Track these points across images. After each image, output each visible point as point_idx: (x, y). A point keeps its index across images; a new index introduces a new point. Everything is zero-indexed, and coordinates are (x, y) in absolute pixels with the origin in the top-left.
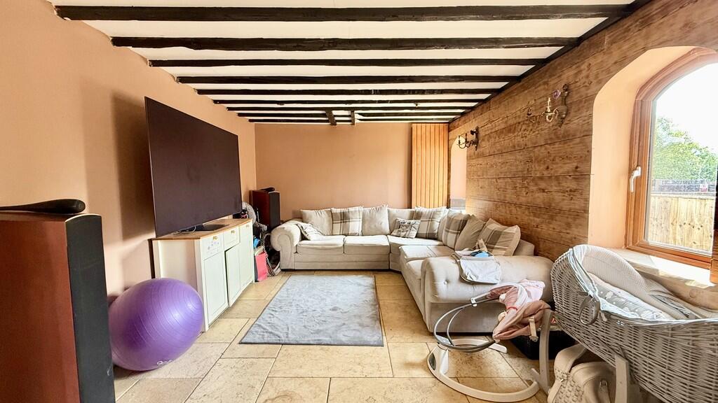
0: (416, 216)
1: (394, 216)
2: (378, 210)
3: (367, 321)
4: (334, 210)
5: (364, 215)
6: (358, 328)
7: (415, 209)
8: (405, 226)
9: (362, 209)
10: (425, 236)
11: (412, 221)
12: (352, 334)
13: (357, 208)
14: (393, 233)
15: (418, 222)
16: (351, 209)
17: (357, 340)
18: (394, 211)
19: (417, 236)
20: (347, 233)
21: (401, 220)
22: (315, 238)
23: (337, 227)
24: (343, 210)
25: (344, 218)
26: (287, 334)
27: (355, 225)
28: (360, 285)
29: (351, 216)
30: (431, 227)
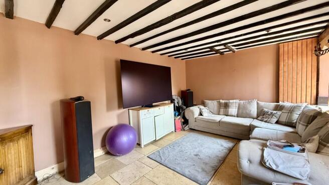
0: (280, 108)
1: (262, 107)
2: (249, 103)
3: (208, 168)
4: (221, 101)
5: (239, 105)
6: (200, 170)
7: (281, 103)
8: (269, 114)
9: (238, 101)
10: (284, 123)
11: (274, 112)
12: (193, 172)
13: (235, 101)
14: (259, 118)
15: (279, 113)
16: (231, 101)
17: (193, 177)
18: (262, 104)
19: (277, 122)
20: (227, 114)
21: (266, 110)
22: (207, 115)
23: (222, 110)
24: (226, 101)
25: (226, 106)
26: (166, 159)
27: (233, 110)
28: (222, 146)
29: (230, 104)
30: (290, 117)
